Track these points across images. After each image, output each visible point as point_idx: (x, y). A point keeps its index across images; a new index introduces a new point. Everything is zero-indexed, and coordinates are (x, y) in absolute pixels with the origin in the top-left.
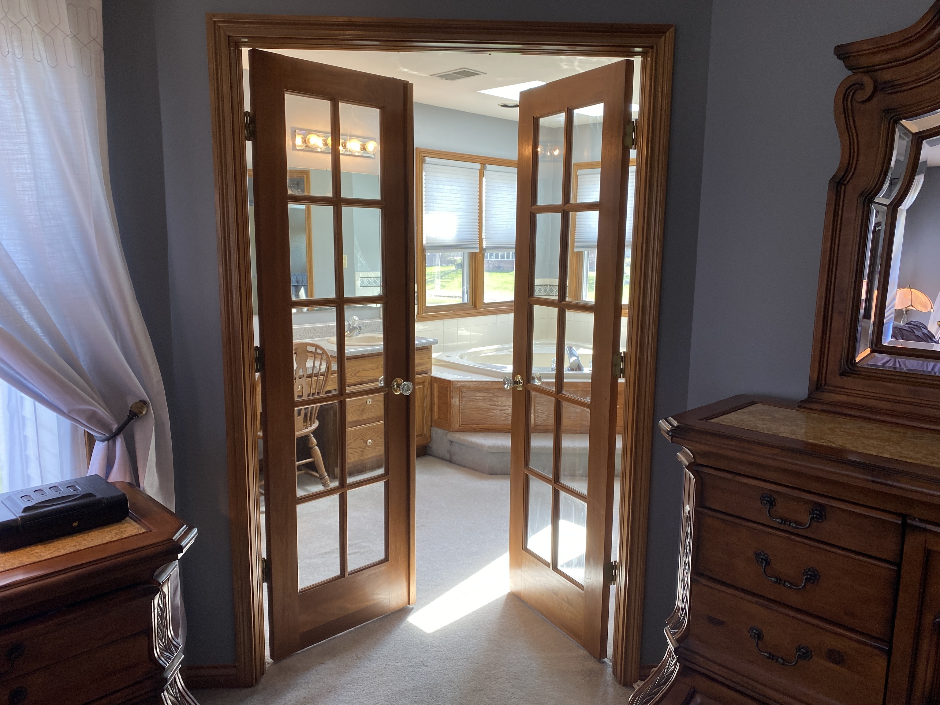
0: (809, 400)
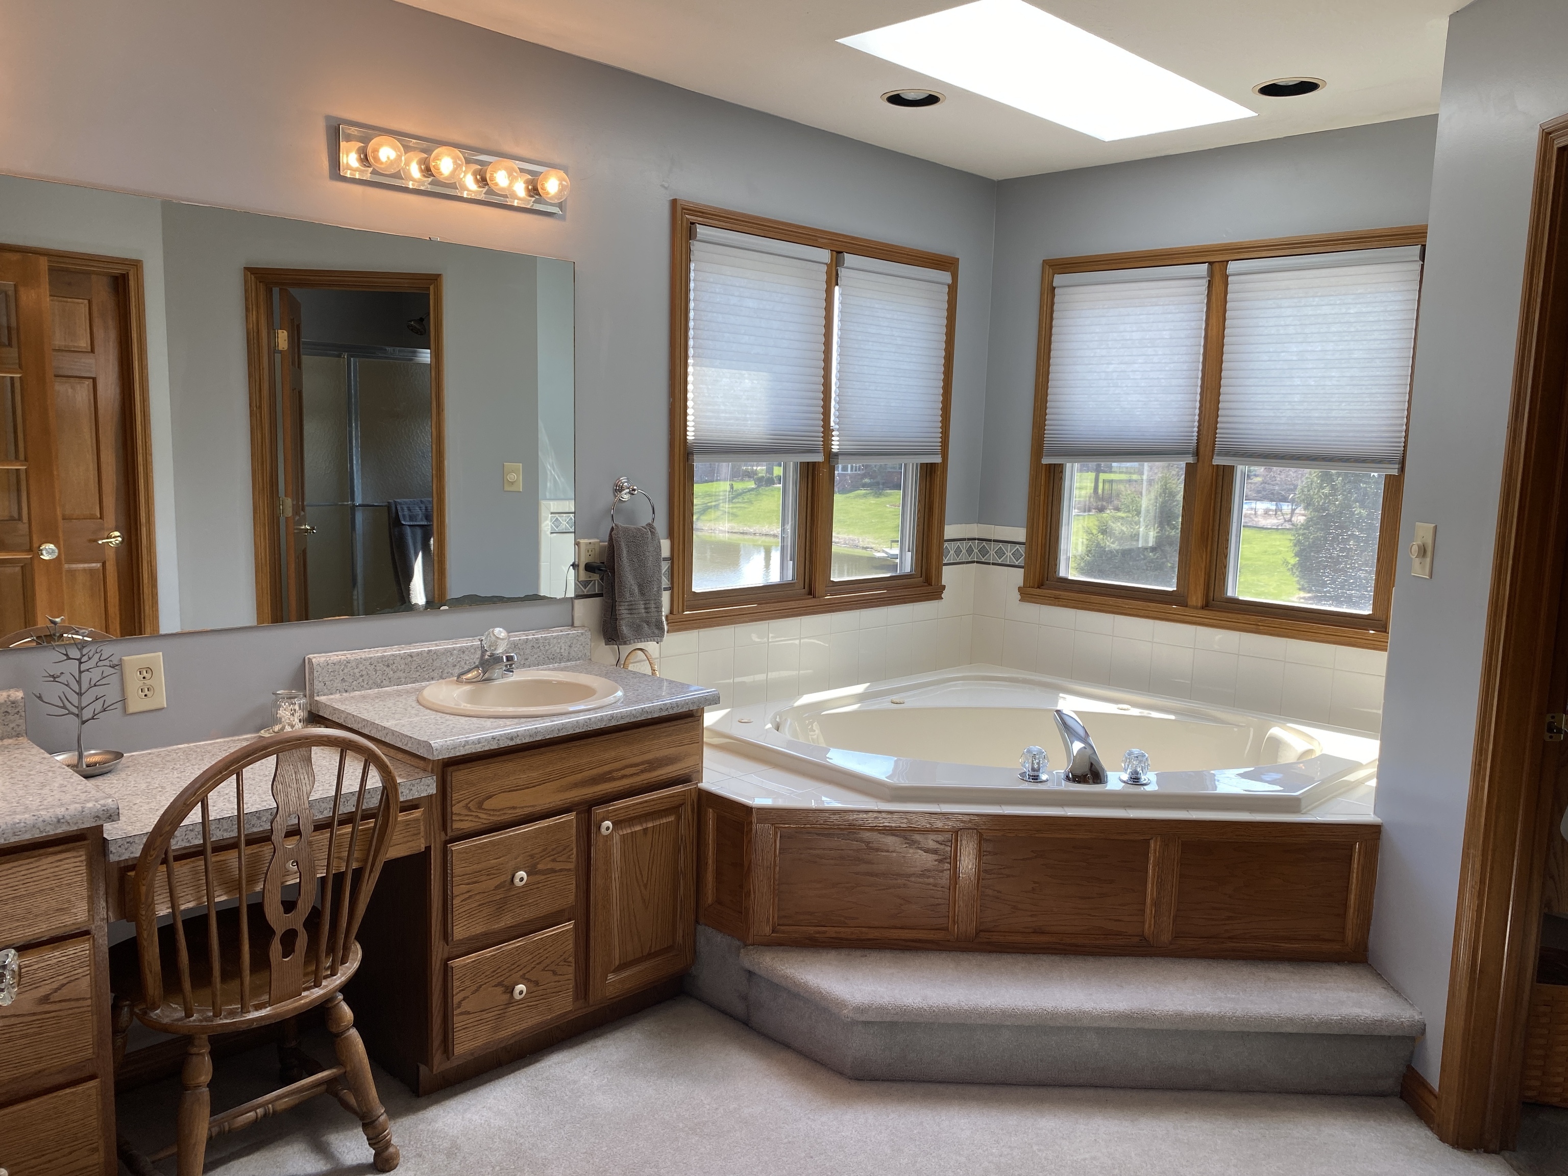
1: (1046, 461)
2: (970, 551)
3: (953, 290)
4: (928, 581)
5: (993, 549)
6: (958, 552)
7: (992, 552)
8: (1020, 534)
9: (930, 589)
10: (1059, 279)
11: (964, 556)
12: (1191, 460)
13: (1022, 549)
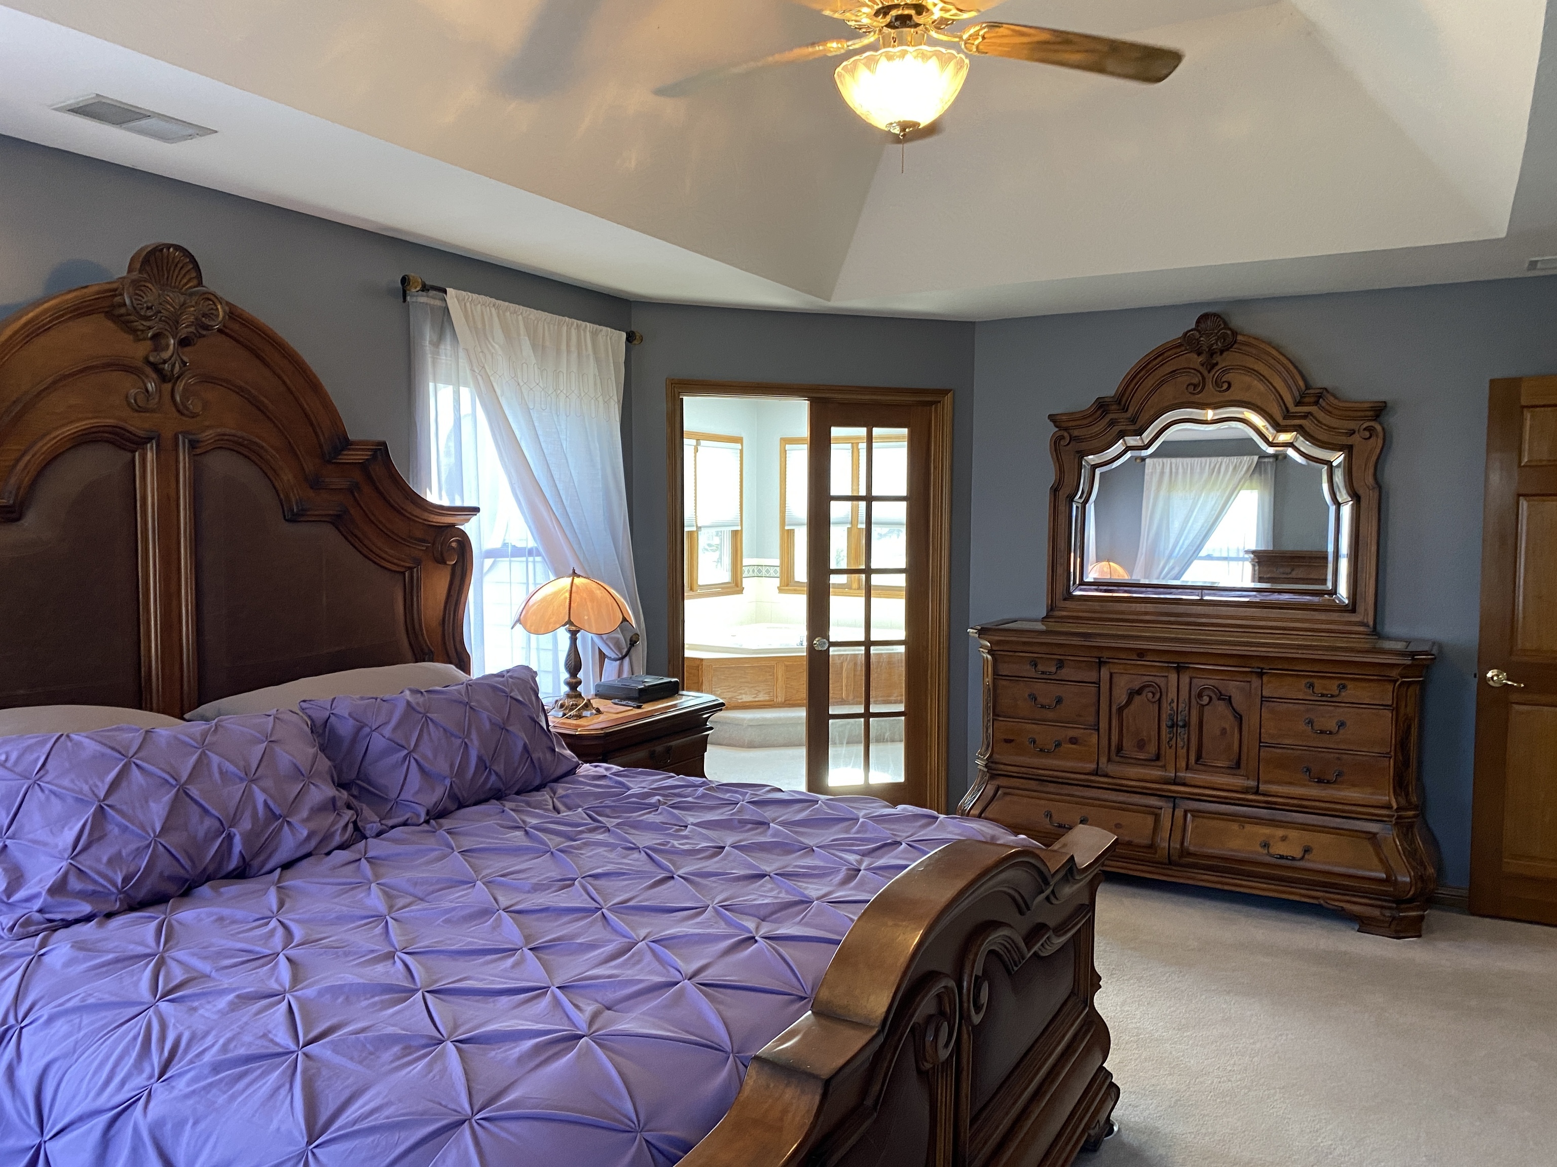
0: (1047, 617)
1: (787, 528)
2: (753, 571)
3: (741, 451)
4: (737, 585)
5: (764, 570)
6: (749, 571)
7: (764, 571)
8: (777, 562)
9: (738, 589)
10: (788, 447)
11: (751, 574)
12: (849, 526)
13: (778, 569)
